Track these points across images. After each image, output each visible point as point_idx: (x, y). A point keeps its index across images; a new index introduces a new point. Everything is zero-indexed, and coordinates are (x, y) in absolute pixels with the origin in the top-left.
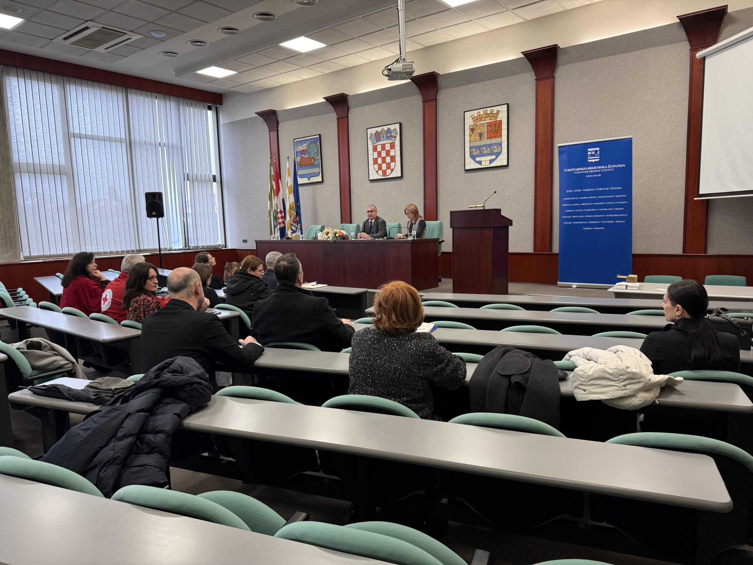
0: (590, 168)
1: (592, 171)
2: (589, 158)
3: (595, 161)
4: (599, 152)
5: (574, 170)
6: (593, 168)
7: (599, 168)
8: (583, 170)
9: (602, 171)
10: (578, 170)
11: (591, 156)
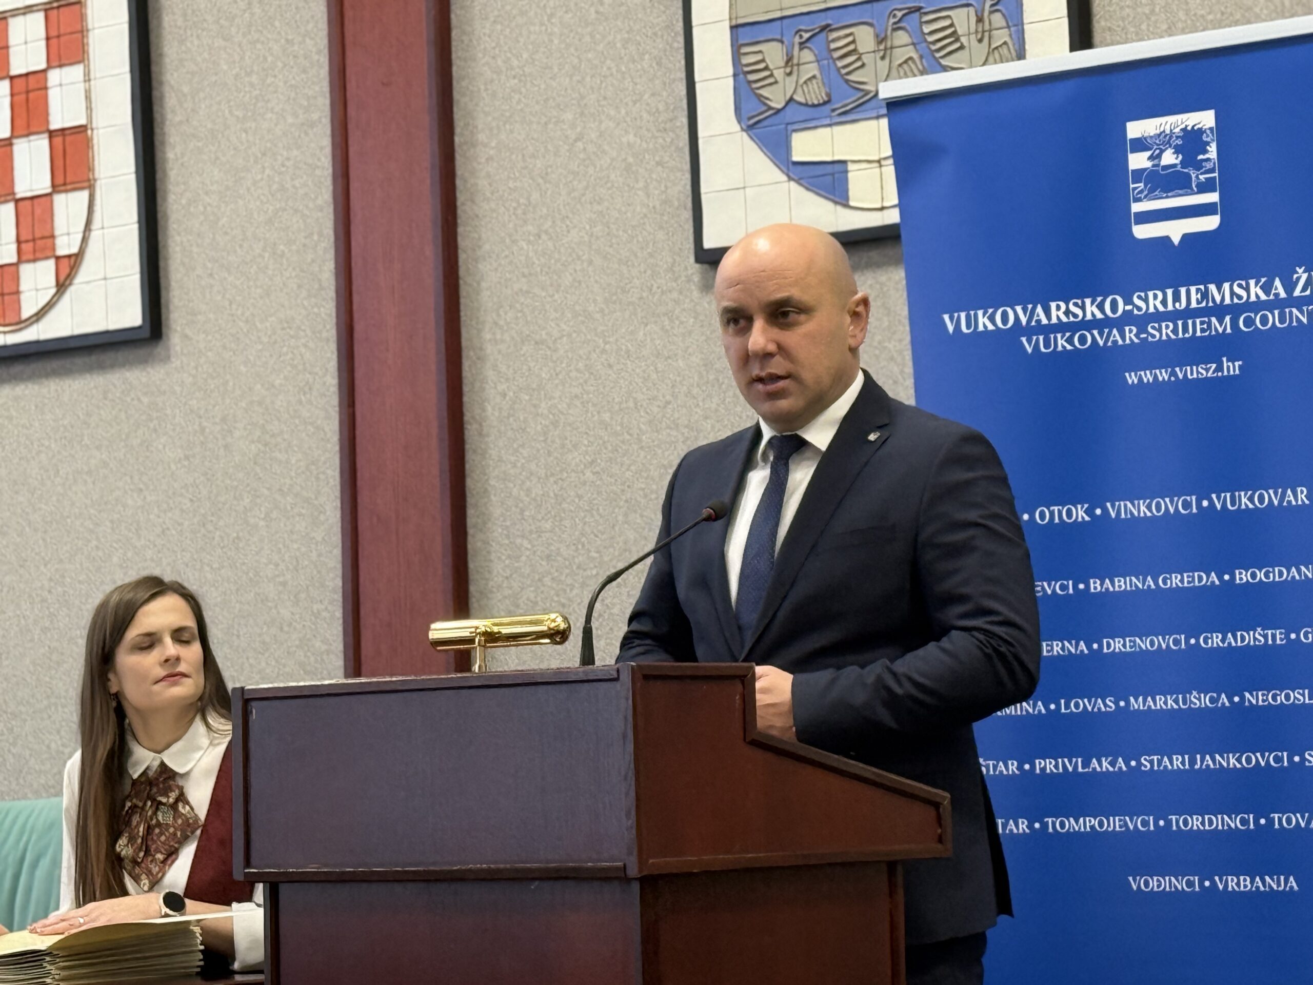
0: (1154, 301)
2: (1136, 207)
3: (1186, 237)
4: (1212, 152)
5: (1024, 320)
6: (1176, 298)
7: (1227, 301)
8: (1099, 315)
9: (1249, 322)
10: (1054, 320)
11: (1151, 191)
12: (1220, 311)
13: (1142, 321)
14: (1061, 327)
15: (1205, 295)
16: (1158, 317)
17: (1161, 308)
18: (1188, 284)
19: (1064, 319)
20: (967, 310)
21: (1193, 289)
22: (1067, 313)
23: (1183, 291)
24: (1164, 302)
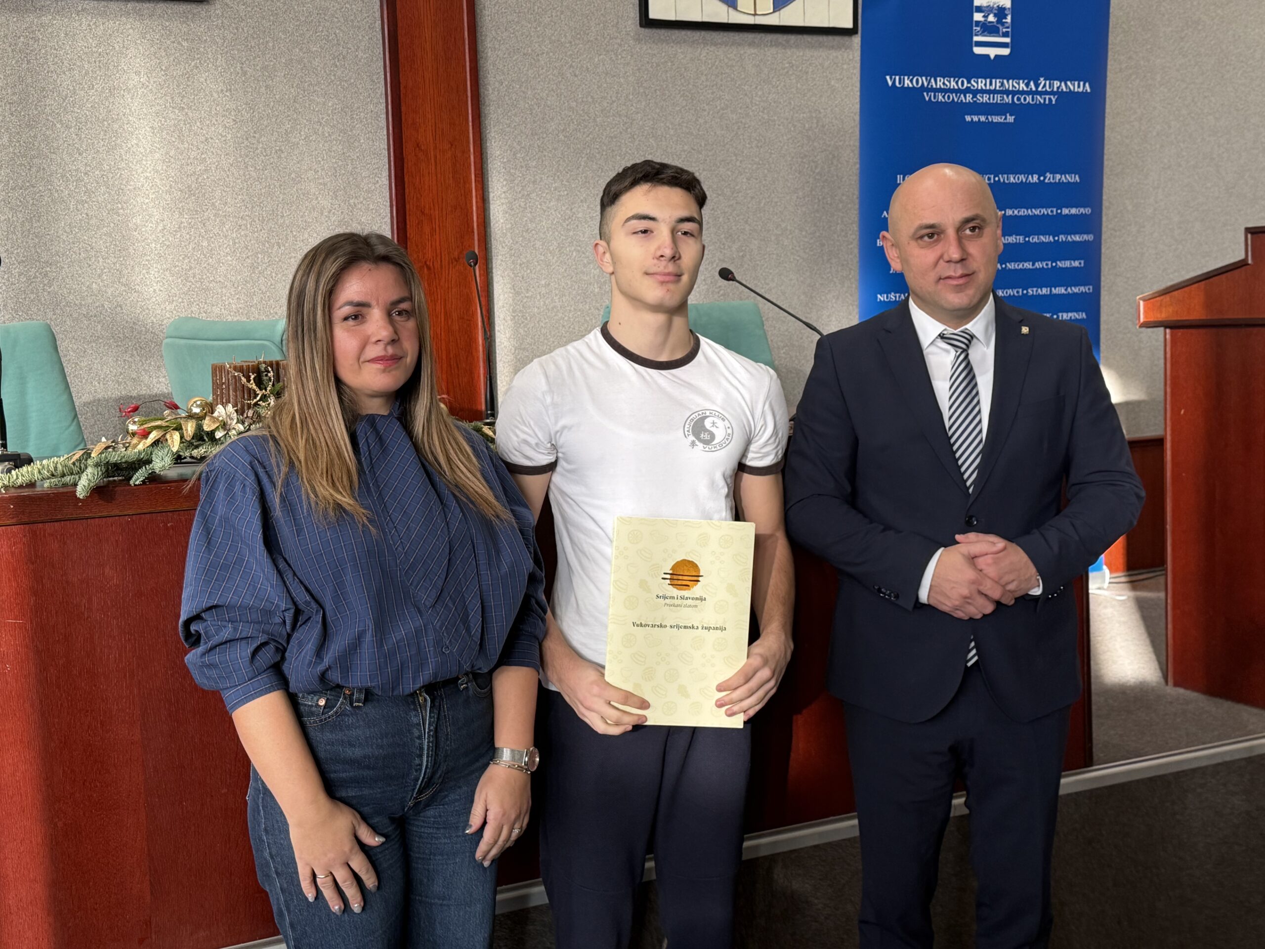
0: (981, 84)
1: (985, 98)
2: (976, 39)
3: (996, 56)
4: (1009, 19)
5: (926, 84)
6: (991, 84)
7: (1011, 89)
8: (956, 87)
9: (1019, 99)
10: (938, 87)
11: (983, 32)
12: (1007, 92)
13: (975, 93)
14: (940, 90)
15: (1002, 84)
16: (983, 92)
17: (984, 88)
18: (996, 78)
19: (942, 87)
20: (900, 75)
21: (998, 81)
22: (944, 83)
23: (994, 81)
24: (985, 85)
